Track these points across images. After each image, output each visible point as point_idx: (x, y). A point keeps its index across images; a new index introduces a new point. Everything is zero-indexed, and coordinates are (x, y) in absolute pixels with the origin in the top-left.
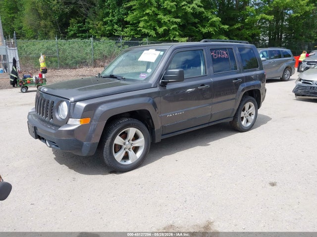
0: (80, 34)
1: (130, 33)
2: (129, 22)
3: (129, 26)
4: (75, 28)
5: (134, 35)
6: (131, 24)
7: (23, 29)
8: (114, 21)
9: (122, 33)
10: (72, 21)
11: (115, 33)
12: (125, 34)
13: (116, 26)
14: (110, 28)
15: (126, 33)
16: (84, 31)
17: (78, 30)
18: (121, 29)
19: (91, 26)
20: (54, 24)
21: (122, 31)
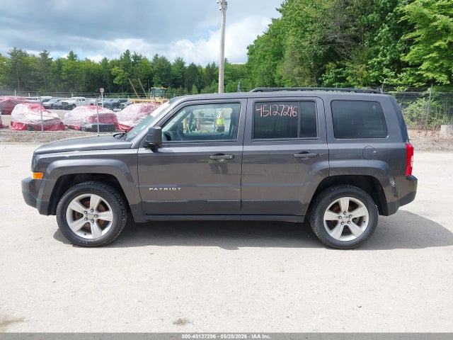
0: (337, 84)
1: (408, 79)
2: (408, 62)
3: (409, 69)
4: (332, 75)
5: (412, 83)
6: (411, 66)
7: (283, 78)
8: (385, 62)
9: (395, 80)
10: (330, 65)
11: (383, 81)
12: (399, 82)
13: (385, 70)
14: (376, 74)
15: (401, 80)
16: (343, 80)
17: (336, 77)
18: (393, 74)
19: (350, 71)
20: (312, 70)
21: (396, 77)
